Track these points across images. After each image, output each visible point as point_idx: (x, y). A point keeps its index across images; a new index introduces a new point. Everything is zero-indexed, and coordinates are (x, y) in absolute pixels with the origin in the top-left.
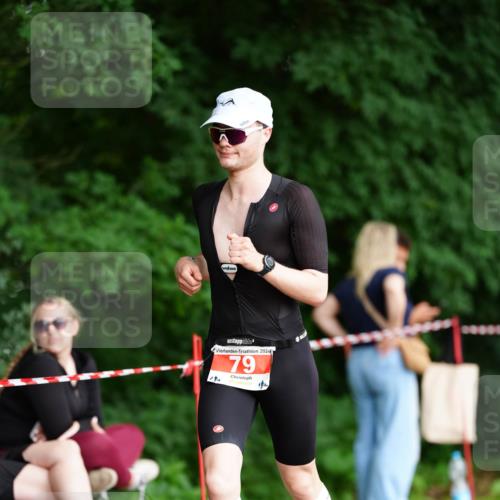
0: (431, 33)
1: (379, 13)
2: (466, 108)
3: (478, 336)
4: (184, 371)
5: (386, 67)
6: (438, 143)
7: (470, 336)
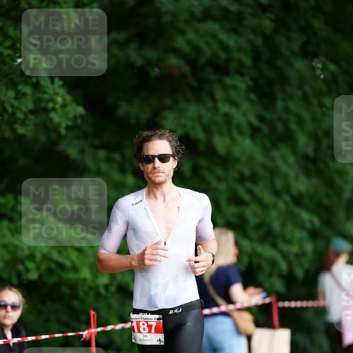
0: (253, 97)
1: (220, 81)
3: (290, 308)
4: (84, 336)
5: (227, 117)
6: (260, 171)
7: (284, 308)
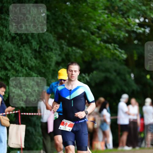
2: (24, 46)
